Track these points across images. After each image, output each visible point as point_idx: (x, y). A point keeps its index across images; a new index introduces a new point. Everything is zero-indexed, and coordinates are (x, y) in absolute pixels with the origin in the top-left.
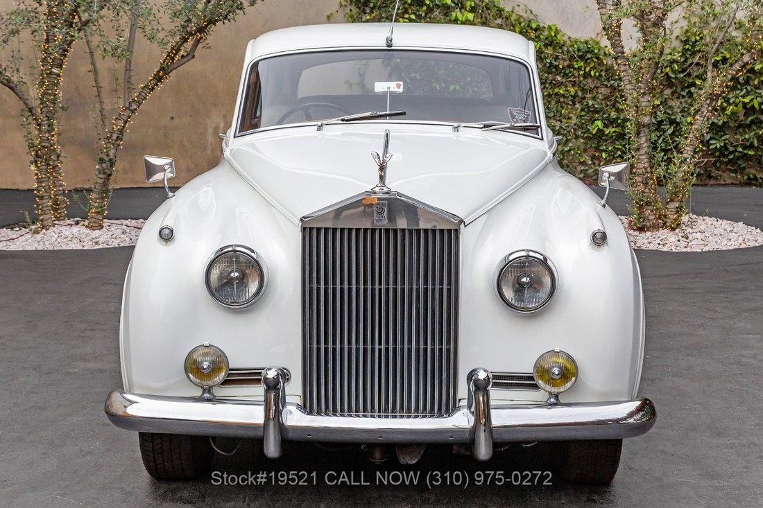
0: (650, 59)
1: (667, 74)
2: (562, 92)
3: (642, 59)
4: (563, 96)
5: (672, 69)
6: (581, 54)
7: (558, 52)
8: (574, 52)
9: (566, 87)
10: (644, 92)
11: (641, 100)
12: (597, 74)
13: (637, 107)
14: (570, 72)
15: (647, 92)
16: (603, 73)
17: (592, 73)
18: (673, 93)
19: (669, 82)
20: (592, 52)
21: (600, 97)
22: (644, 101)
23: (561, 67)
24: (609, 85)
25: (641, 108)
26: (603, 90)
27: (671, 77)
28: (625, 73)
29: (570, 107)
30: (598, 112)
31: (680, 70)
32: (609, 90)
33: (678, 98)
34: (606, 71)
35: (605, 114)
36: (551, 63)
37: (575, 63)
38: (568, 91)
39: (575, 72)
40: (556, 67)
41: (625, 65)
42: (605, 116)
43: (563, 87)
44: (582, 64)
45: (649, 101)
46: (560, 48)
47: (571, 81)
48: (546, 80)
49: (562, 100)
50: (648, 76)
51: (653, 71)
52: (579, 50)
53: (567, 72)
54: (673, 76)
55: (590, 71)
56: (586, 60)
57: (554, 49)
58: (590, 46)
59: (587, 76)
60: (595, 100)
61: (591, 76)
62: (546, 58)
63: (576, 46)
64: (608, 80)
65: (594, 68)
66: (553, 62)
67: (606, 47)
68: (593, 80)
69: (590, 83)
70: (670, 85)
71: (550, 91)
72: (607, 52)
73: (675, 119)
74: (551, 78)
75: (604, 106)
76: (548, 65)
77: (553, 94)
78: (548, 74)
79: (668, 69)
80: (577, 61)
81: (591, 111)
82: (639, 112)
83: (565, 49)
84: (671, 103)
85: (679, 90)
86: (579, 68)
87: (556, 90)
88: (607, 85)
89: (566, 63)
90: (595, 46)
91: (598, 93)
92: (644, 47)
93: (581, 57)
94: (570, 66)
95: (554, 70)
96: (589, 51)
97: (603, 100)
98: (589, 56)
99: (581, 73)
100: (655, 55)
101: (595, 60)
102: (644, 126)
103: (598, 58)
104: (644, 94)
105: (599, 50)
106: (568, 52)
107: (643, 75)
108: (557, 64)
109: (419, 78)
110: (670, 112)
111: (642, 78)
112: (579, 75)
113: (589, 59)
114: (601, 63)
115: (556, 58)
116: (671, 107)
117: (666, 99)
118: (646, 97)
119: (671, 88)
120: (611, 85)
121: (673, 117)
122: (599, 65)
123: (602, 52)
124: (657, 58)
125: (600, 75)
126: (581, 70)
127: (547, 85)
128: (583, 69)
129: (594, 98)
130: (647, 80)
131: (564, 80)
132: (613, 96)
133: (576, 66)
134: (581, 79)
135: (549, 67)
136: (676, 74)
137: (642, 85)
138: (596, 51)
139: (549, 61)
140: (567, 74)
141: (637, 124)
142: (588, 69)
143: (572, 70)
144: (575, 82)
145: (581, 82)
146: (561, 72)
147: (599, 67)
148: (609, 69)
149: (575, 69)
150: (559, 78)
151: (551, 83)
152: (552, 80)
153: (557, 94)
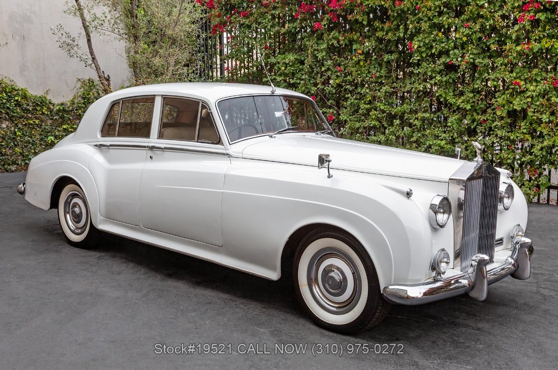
2: (32, 122)
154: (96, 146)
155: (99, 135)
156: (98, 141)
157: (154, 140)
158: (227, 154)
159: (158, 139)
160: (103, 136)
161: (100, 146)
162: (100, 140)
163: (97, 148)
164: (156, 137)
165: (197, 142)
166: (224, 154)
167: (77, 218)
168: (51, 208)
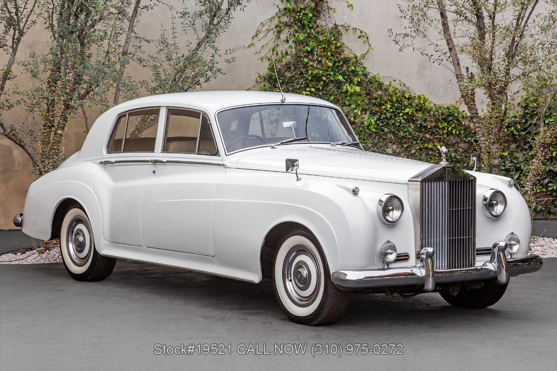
0: (497, 118)
1: (512, 132)
2: (430, 146)
3: (491, 118)
4: (431, 149)
5: (516, 128)
6: (444, 117)
7: (427, 116)
8: (439, 115)
9: (434, 142)
10: (494, 142)
11: (492, 147)
12: (458, 132)
13: (489, 153)
14: (436, 131)
15: (496, 141)
16: (462, 132)
17: (454, 132)
18: (517, 147)
19: (514, 138)
20: (453, 115)
21: (461, 150)
22: (494, 148)
23: (429, 127)
24: (467, 141)
25: (492, 154)
26: (462, 145)
27: (515, 135)
28: (479, 129)
29: (437, 158)
30: (459, 162)
31: (522, 129)
32: (467, 145)
33: (522, 151)
34: (464, 130)
35: (465, 163)
36: (421, 124)
37: (440, 124)
38: (435, 146)
39: (440, 131)
40: (425, 127)
41: (478, 123)
42: (465, 165)
43: (431, 142)
44: (446, 124)
45: (497, 148)
46: (428, 112)
47: (437, 138)
48: (418, 137)
49: (430, 153)
50: (496, 130)
51: (499, 126)
52: (442, 114)
53: (434, 131)
54: (517, 134)
55: (452, 130)
56: (449, 122)
57: (423, 113)
58: (451, 111)
59: (449, 134)
60: (457, 153)
61: (453, 134)
62: (417, 120)
63: (440, 111)
64: (466, 137)
65: (455, 128)
66: (423, 123)
67: (464, 111)
68: (455, 138)
69: (452, 140)
70: (515, 141)
71: (421, 145)
72: (464, 115)
73: (520, 167)
74: (421, 136)
75: (464, 157)
76: (419, 126)
77: (423, 148)
78: (420, 132)
79: (512, 129)
80: (442, 123)
81: (454, 161)
82: (491, 157)
83: (432, 113)
84: (516, 155)
85: (522, 144)
86: (443, 128)
87: (426, 145)
88: (465, 141)
89: (433, 124)
90: (455, 111)
91: (458, 147)
92: (493, 108)
93: (445, 120)
94: (435, 127)
95: (423, 130)
96: (451, 115)
97: (462, 152)
98: (450, 118)
99: (445, 131)
100: (500, 114)
101: (456, 122)
102: (494, 166)
103: (458, 120)
104: (494, 143)
105: (458, 115)
106: (434, 115)
107: (492, 129)
108: (426, 125)
109: (318, 137)
110: (516, 162)
111: (492, 131)
112: (443, 133)
113: (450, 120)
114: (460, 124)
115: (425, 120)
116: (516, 158)
117: (512, 151)
118: (495, 145)
119: (516, 143)
120: (469, 141)
121: (518, 166)
122: (458, 125)
123: (460, 116)
124: (502, 116)
125: (460, 134)
126: (445, 129)
127: (419, 142)
128: (446, 128)
129: (456, 151)
130: (495, 133)
131: (432, 137)
132: (470, 149)
133: (441, 127)
134: (445, 136)
135: (420, 127)
136: (519, 132)
137: (492, 137)
138: (456, 115)
139: (419, 122)
140: (434, 133)
141: (489, 165)
142: (450, 129)
143: (438, 129)
144: (440, 138)
145: (445, 139)
146: (429, 131)
147: (458, 127)
148: (467, 128)
149: (440, 128)
150: (428, 136)
151: (421, 140)
152: (422, 138)
153: (426, 148)
154: (101, 163)
155: (104, 151)
156: (103, 158)
157: (158, 154)
158: (223, 165)
159: (162, 152)
160: (109, 152)
161: (105, 163)
162: (105, 157)
163: (102, 165)
164: (160, 151)
165: (198, 154)
166: (219, 165)
167: (80, 247)
168: (52, 238)
